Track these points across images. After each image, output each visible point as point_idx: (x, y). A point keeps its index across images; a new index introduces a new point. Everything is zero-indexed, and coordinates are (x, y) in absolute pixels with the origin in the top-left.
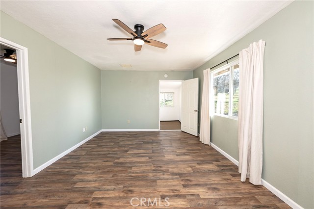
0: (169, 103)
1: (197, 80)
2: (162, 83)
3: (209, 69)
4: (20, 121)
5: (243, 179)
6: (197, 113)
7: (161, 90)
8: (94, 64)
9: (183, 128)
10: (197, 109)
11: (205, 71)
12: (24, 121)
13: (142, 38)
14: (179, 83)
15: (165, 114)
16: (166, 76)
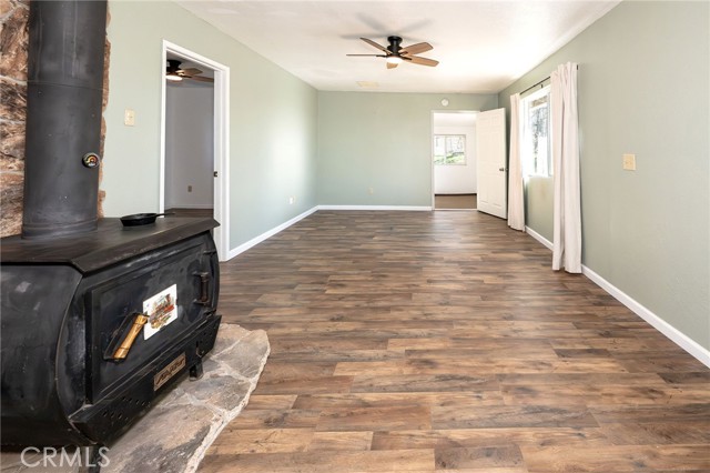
0: (459, 159)
1: (502, 111)
2: (438, 116)
3: (517, 95)
4: (215, 174)
5: (556, 266)
6: (504, 173)
7: (436, 130)
8: (310, 82)
9: (481, 205)
10: (504, 167)
11: (512, 97)
12: (220, 174)
13: (399, 55)
14: (470, 116)
15: (444, 181)
16: (445, 103)
